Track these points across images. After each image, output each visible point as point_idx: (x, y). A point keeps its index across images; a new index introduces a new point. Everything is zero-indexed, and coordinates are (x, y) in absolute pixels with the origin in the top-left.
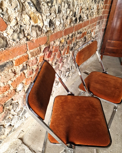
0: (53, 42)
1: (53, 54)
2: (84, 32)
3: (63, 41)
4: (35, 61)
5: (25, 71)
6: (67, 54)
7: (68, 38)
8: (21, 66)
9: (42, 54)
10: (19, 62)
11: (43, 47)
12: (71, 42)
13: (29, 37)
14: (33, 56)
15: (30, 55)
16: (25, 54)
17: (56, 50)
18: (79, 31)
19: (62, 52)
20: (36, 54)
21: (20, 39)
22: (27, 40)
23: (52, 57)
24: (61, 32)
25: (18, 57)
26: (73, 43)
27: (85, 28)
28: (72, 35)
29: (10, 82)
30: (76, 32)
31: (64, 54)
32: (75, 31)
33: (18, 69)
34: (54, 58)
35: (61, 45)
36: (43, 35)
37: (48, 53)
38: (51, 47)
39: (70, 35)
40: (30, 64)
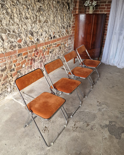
0: (39, 48)
1: (39, 53)
2: (58, 44)
3: (45, 48)
4: (30, 55)
5: (26, 59)
6: (47, 54)
7: (47, 46)
8: (25, 56)
9: (33, 53)
10: (24, 54)
11: (34, 49)
12: (49, 48)
13: (28, 45)
14: (29, 53)
15: (28, 52)
16: (27, 52)
17: (41, 52)
18: (54, 43)
19: (44, 53)
20: (31, 52)
21: (25, 46)
22: (28, 46)
23: (39, 55)
24: (43, 43)
25: (24, 52)
26: (51, 49)
27: (59, 41)
28: (50, 45)
29: (20, 62)
30: (53, 44)
31: (46, 54)
32: (51, 43)
33: (24, 57)
34: (40, 56)
35: (43, 50)
36: (34, 44)
37: (36, 52)
38: (38, 50)
39: (49, 45)
40: (28, 56)
